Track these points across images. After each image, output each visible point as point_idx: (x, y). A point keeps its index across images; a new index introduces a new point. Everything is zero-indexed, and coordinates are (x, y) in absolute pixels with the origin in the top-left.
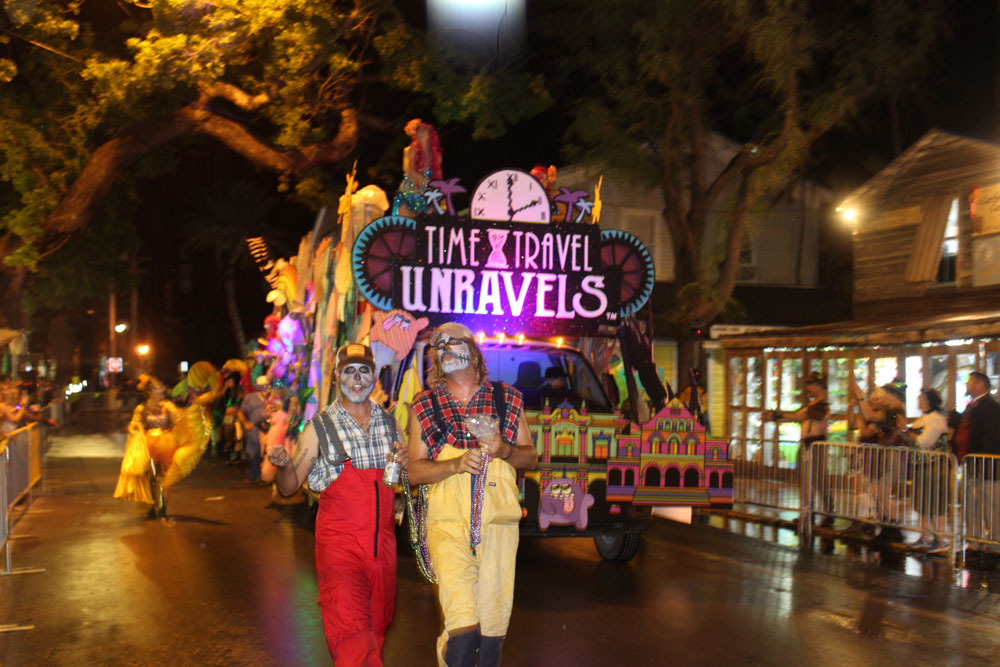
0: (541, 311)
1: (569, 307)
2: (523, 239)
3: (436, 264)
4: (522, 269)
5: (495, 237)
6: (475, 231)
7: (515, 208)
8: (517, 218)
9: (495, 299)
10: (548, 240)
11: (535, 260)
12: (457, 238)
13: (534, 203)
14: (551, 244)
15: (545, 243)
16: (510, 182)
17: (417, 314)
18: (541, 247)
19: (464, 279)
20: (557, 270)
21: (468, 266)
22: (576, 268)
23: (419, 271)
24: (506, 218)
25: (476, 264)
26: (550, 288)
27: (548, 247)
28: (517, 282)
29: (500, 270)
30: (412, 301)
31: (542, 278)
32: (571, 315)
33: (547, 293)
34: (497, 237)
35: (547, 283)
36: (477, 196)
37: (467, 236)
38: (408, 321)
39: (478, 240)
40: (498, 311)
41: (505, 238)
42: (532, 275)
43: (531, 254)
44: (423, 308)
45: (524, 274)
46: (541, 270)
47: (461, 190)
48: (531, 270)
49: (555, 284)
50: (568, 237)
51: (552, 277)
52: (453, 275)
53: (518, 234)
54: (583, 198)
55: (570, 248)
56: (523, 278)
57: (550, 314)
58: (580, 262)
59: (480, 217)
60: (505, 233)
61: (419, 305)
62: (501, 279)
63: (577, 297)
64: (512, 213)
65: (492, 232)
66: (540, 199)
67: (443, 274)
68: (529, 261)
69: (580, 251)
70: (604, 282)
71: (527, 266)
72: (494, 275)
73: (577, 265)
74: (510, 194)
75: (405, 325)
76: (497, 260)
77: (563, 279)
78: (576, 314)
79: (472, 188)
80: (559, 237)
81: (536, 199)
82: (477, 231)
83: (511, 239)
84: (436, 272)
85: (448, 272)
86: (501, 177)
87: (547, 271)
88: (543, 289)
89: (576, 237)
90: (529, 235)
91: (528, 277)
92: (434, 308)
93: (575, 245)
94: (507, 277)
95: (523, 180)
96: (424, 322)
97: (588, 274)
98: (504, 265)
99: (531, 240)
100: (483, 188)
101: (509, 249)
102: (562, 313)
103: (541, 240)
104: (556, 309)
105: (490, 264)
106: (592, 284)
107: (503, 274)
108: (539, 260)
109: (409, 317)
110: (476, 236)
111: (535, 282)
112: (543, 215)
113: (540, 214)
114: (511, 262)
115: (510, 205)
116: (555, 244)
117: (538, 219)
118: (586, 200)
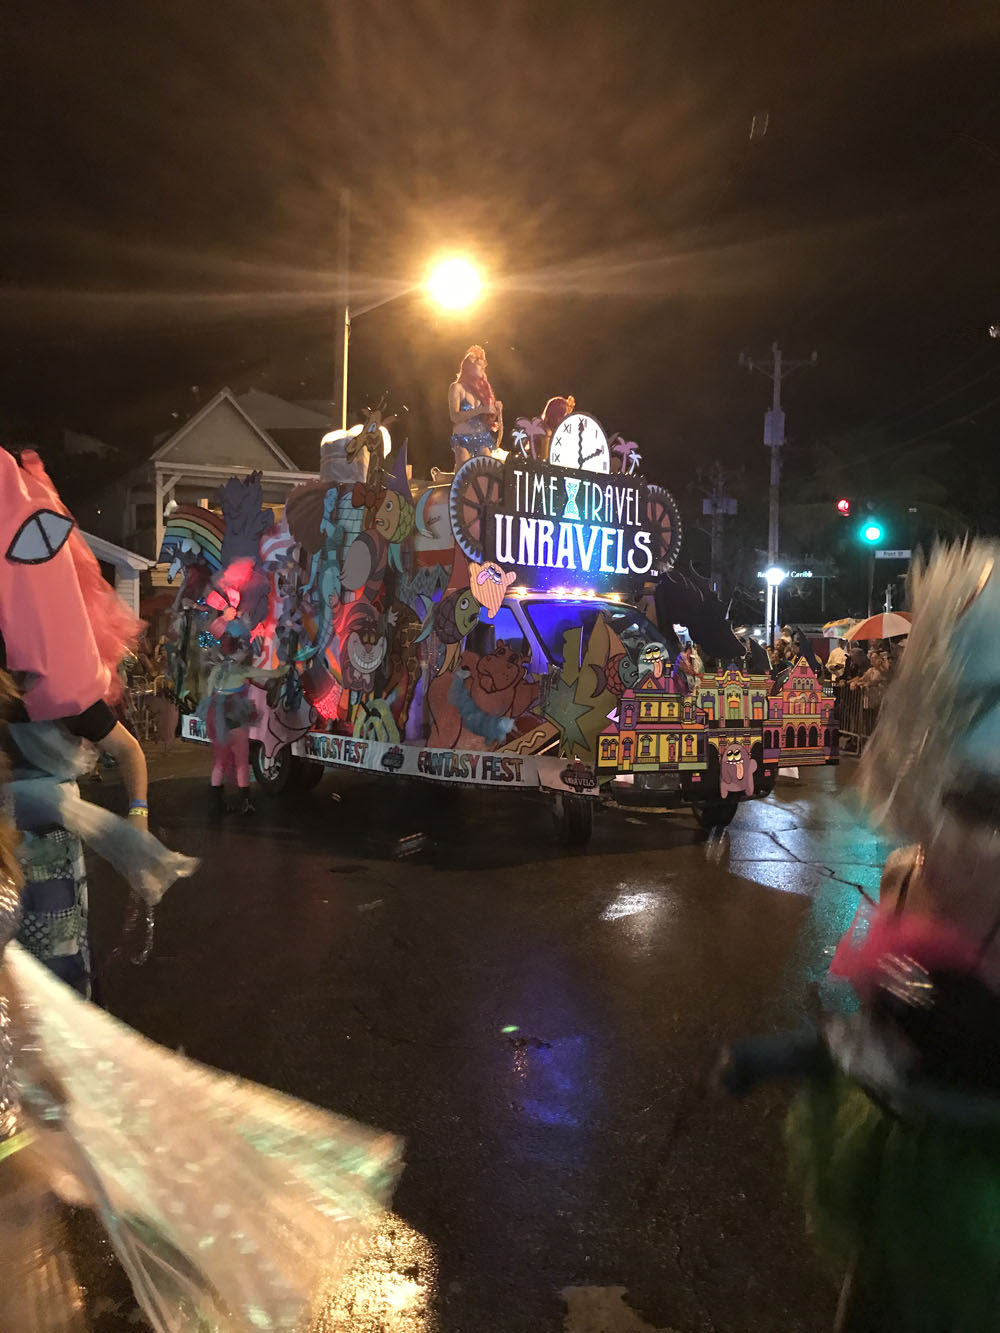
0: (604, 567)
1: (625, 563)
2: (590, 487)
3: (523, 513)
4: (590, 520)
5: (570, 486)
6: (553, 479)
7: (584, 456)
8: (586, 466)
9: (569, 553)
10: (609, 491)
11: (598, 513)
12: (539, 485)
13: (598, 452)
14: (611, 496)
15: (607, 495)
16: (581, 428)
17: (507, 567)
18: (604, 498)
19: (546, 530)
20: (616, 524)
21: (548, 517)
22: (629, 522)
23: (510, 519)
24: (577, 466)
25: (554, 514)
26: (611, 542)
27: (609, 499)
28: (588, 533)
29: (574, 521)
30: (504, 555)
31: (608, 531)
32: (627, 571)
33: (608, 547)
34: (572, 485)
35: (609, 536)
37: (547, 483)
38: (499, 575)
39: (556, 488)
40: (572, 564)
41: (578, 488)
42: (598, 528)
43: (597, 507)
44: (512, 561)
45: (592, 527)
46: (604, 523)
47: (542, 432)
48: (596, 523)
49: (615, 538)
50: (624, 490)
51: (613, 531)
52: (537, 524)
53: (587, 484)
54: (633, 449)
55: (625, 500)
56: (591, 531)
57: (612, 569)
58: (632, 517)
59: (556, 464)
60: (576, 482)
61: (509, 558)
62: (574, 530)
63: (631, 554)
64: (581, 461)
65: (569, 481)
66: (603, 447)
67: (529, 523)
68: (595, 512)
69: (632, 505)
70: (650, 538)
71: (593, 519)
72: (569, 527)
73: (631, 520)
74: (581, 441)
75: (497, 579)
76: (571, 511)
77: (621, 533)
78: (630, 570)
80: (617, 489)
81: (600, 448)
82: (555, 479)
83: (581, 489)
84: (523, 520)
85: (533, 522)
87: (608, 524)
88: (606, 543)
89: (630, 490)
90: (595, 485)
91: (595, 529)
92: (521, 561)
93: (629, 499)
94: (579, 528)
95: (593, 426)
96: (512, 576)
97: (638, 529)
98: (576, 517)
99: (596, 491)
101: (580, 500)
102: (620, 569)
103: (604, 489)
104: (615, 566)
105: (566, 515)
106: (642, 540)
107: (576, 525)
108: (601, 513)
109: (499, 569)
110: (555, 483)
111: (600, 533)
113: (600, 465)
114: (581, 514)
115: (580, 452)
116: (614, 496)
117: (601, 469)
118: (636, 453)
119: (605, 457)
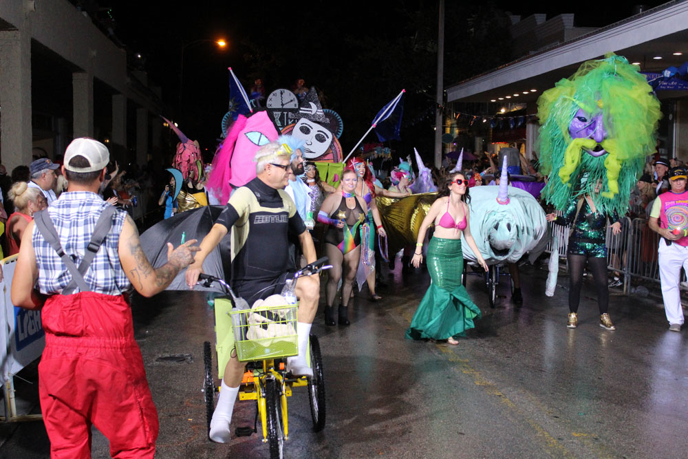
2: (287, 115)
7: (284, 103)
8: (284, 107)
13: (292, 101)
16: (282, 93)
24: (281, 107)
34: (277, 114)
36: (268, 99)
47: (262, 97)
53: (285, 113)
59: (271, 108)
60: (280, 113)
64: (283, 105)
65: (275, 113)
74: (282, 98)
79: (267, 96)
81: (292, 99)
83: (282, 115)
86: (278, 91)
90: (290, 114)
95: (287, 92)
98: (280, 125)
100: (271, 96)
112: (295, 105)
113: (292, 106)
115: (282, 101)
117: (293, 107)
119: (296, 102)
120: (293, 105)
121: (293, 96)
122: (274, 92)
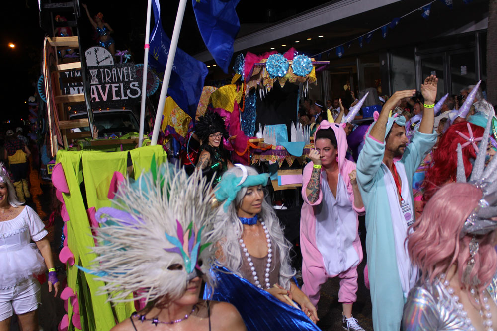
0: (115, 98)
1: (126, 95)
2: (104, 72)
3: (71, 86)
4: (105, 83)
5: (93, 72)
7: (99, 61)
8: (100, 64)
9: (96, 96)
10: (114, 71)
11: (109, 79)
12: (78, 75)
13: (107, 58)
14: (115, 72)
15: (113, 72)
16: (96, 51)
20: (119, 82)
22: (126, 80)
23: (65, 89)
24: (97, 65)
26: (117, 89)
27: (114, 74)
28: (104, 89)
29: (96, 85)
31: (113, 85)
32: (127, 98)
33: (116, 91)
35: (116, 87)
40: (97, 100)
41: (97, 73)
42: (109, 85)
43: (108, 77)
45: (106, 85)
46: (113, 83)
48: (108, 83)
49: (119, 87)
50: (122, 69)
51: (118, 85)
52: (78, 90)
53: (102, 70)
54: (126, 53)
55: (123, 72)
56: (106, 87)
57: (119, 98)
58: (128, 77)
60: (96, 71)
62: (97, 89)
63: (128, 91)
64: (98, 62)
65: (91, 71)
66: (109, 56)
67: (74, 89)
68: (107, 80)
69: (128, 74)
70: (138, 84)
72: (94, 87)
73: (127, 79)
74: (97, 55)
76: (95, 81)
77: (122, 85)
78: (129, 97)
80: (118, 69)
81: (107, 56)
83: (99, 73)
84: (71, 89)
85: (76, 89)
86: (92, 49)
87: (116, 83)
88: (114, 90)
89: (125, 69)
90: (106, 70)
91: (108, 86)
93: (125, 72)
94: (100, 87)
97: (131, 82)
98: (98, 83)
99: (108, 72)
101: (99, 76)
102: (123, 98)
103: (111, 71)
104: (121, 97)
105: (92, 83)
106: (134, 86)
107: (98, 86)
108: (111, 79)
111: (111, 88)
112: (111, 61)
114: (100, 80)
115: (97, 60)
116: (117, 71)
117: (109, 64)
118: (128, 54)
119: (111, 58)
120: (110, 61)
121: (108, 53)
122: (88, 51)
